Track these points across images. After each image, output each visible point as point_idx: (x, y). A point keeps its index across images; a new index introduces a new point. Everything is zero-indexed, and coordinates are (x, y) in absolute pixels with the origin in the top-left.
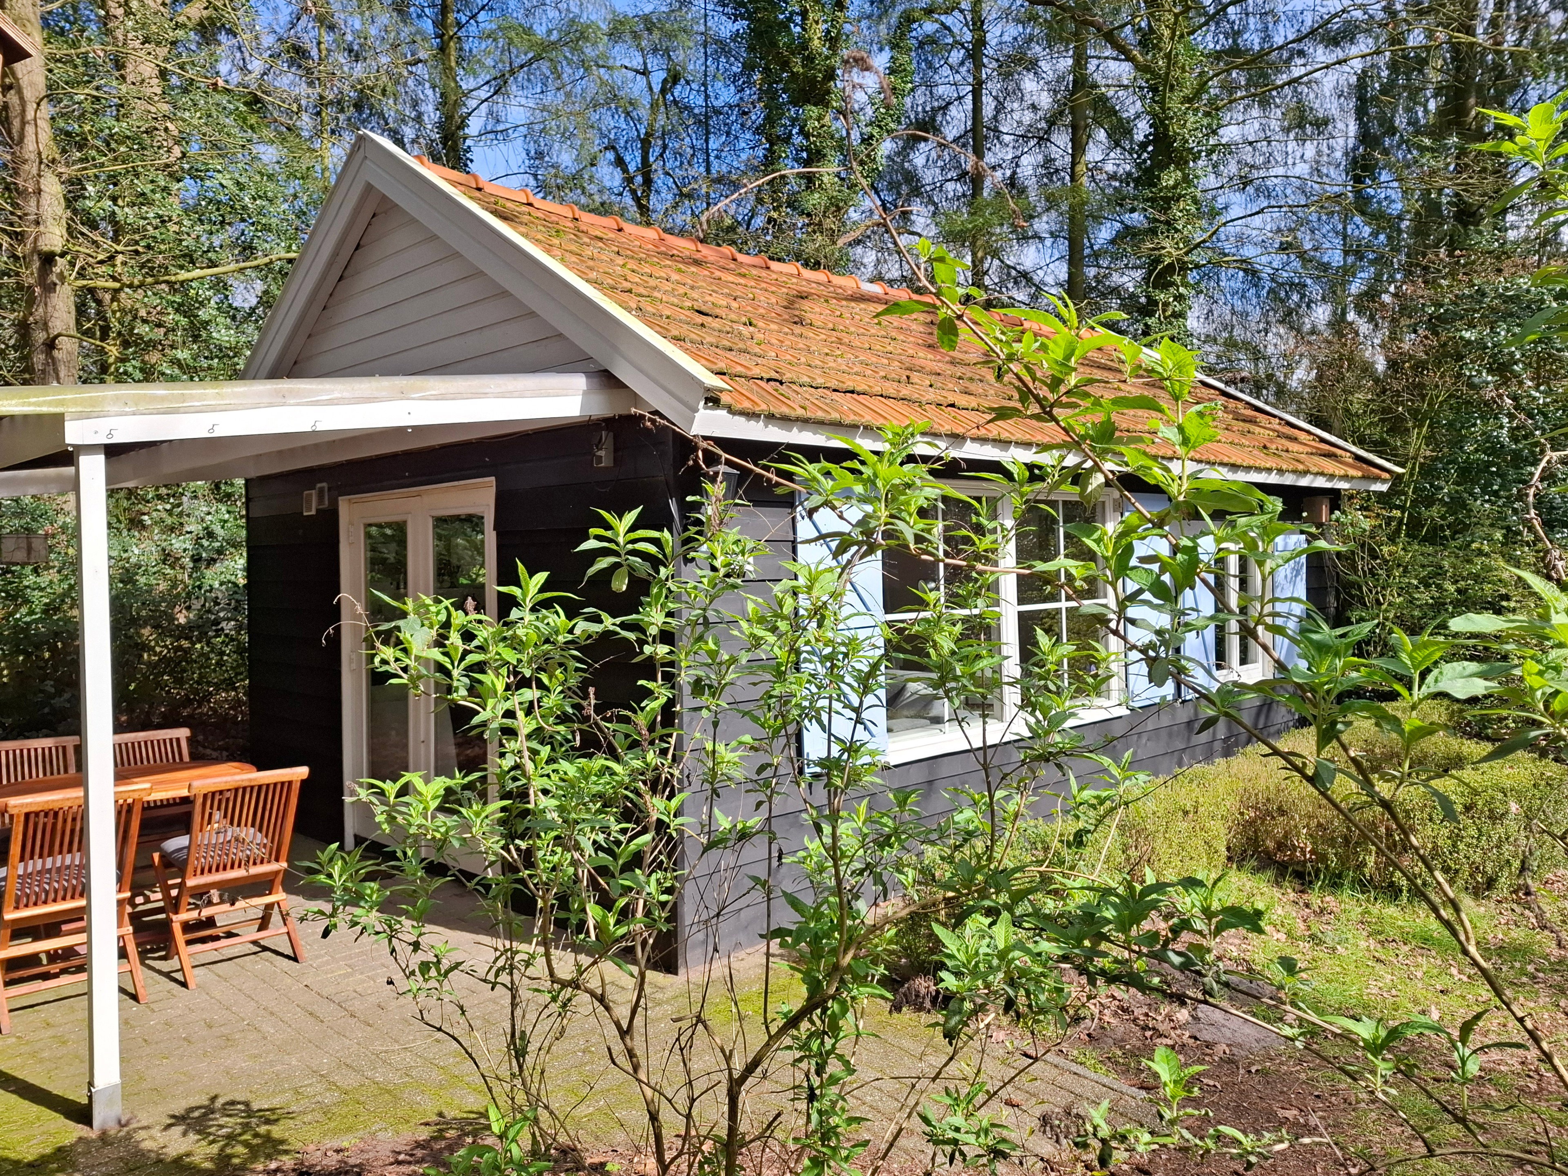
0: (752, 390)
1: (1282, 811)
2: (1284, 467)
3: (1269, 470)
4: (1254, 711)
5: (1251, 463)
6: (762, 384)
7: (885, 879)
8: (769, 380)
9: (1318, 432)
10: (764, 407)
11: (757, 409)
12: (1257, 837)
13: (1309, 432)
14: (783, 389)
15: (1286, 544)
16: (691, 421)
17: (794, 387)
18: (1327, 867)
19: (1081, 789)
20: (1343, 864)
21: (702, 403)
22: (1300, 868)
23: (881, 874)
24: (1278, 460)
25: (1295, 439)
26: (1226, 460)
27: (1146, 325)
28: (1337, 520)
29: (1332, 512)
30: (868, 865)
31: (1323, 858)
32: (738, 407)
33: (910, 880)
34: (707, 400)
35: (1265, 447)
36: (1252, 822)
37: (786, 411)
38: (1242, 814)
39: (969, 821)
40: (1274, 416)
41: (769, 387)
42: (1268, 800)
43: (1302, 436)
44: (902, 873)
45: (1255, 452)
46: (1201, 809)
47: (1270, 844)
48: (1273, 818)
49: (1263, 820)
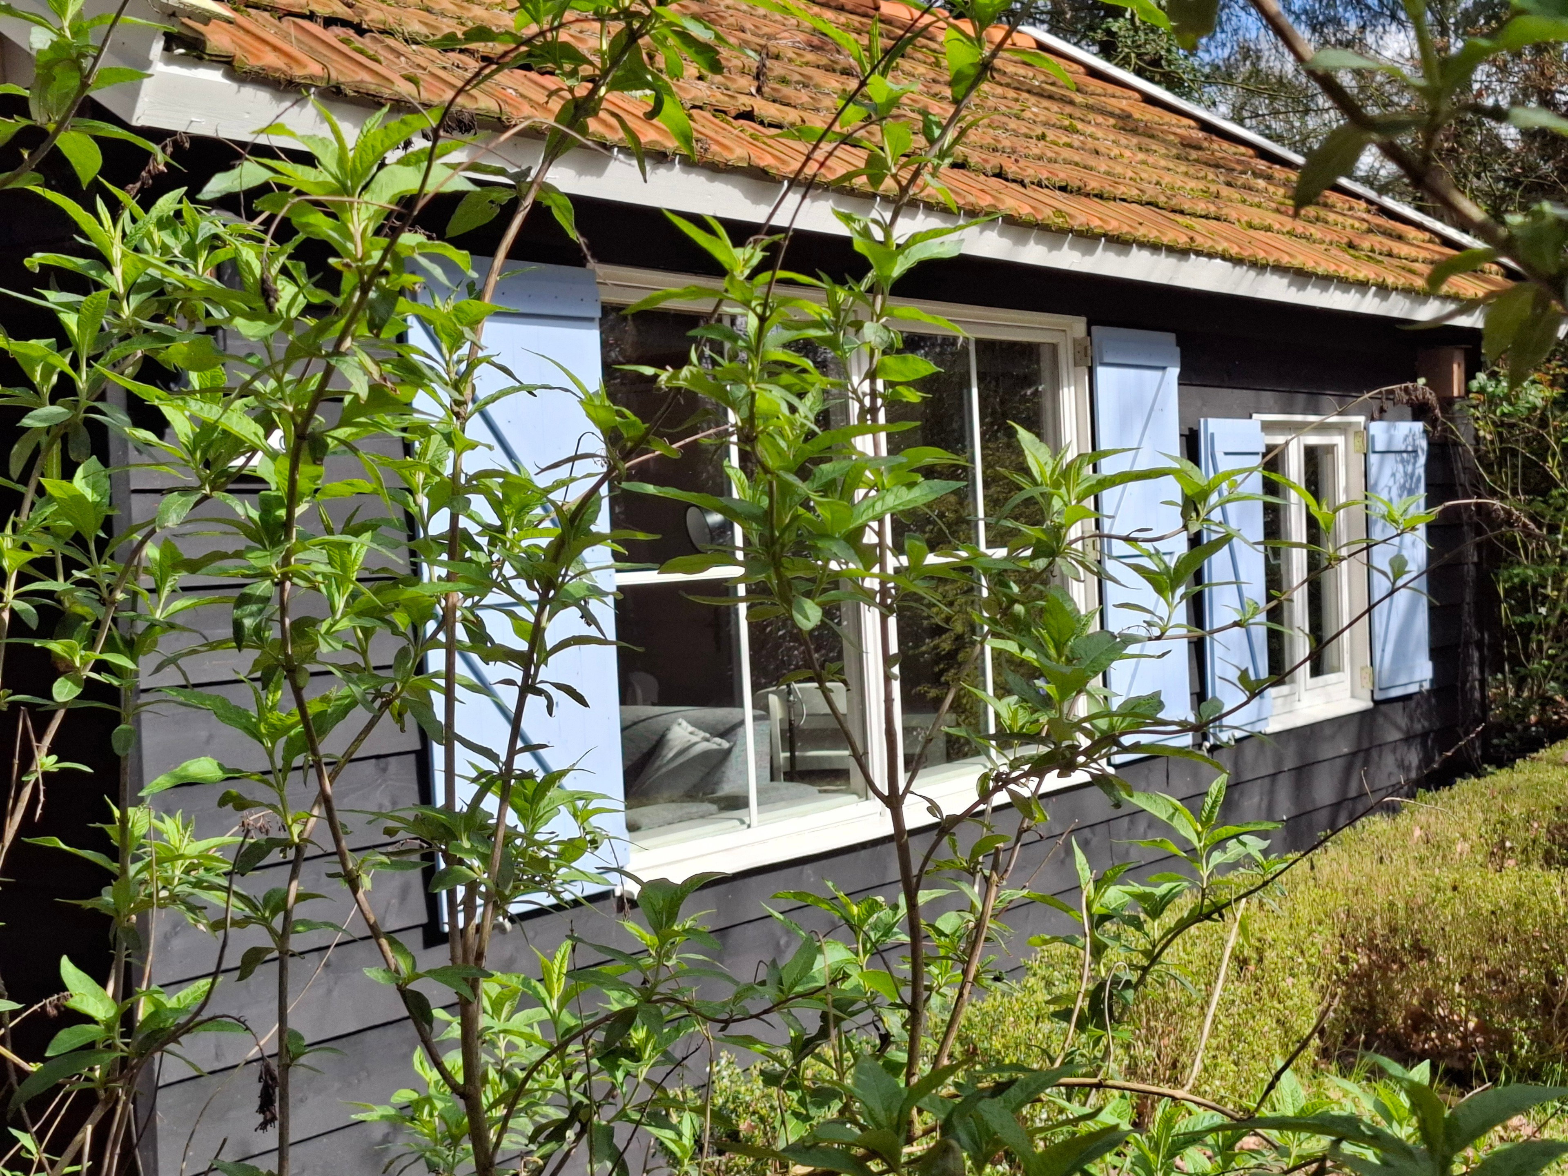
0: (286, 36)
1: (1421, 952)
2: (1390, 281)
3: (1362, 285)
4: (1340, 763)
5: (1331, 269)
6: (315, 28)
7: (619, 1142)
8: (330, 22)
9: (1438, 226)
10: (315, 69)
11: (298, 73)
12: (1373, 1007)
13: (1420, 226)
14: (366, 42)
15: (1390, 440)
16: (134, 95)
17: (390, 41)
18: (1512, 1058)
19: (1100, 883)
20: (1541, 1050)
21: (158, 46)
22: (1458, 1065)
23: (609, 1133)
24: (1378, 269)
25: (1400, 238)
26: (1285, 260)
27: (1109, 32)
28: (1482, 390)
29: (1470, 376)
30: (575, 1111)
31: (1505, 1040)
32: (252, 63)
33: (688, 1141)
34: (171, 41)
35: (1351, 245)
36: (1363, 977)
37: (370, 83)
38: (1344, 960)
39: (840, 975)
40: (1357, 196)
41: (332, 35)
42: (1394, 930)
43: (1411, 232)
44: (668, 1125)
45: (1334, 251)
46: (1270, 955)
47: (1399, 1019)
48: (1403, 966)
49: (1384, 969)
